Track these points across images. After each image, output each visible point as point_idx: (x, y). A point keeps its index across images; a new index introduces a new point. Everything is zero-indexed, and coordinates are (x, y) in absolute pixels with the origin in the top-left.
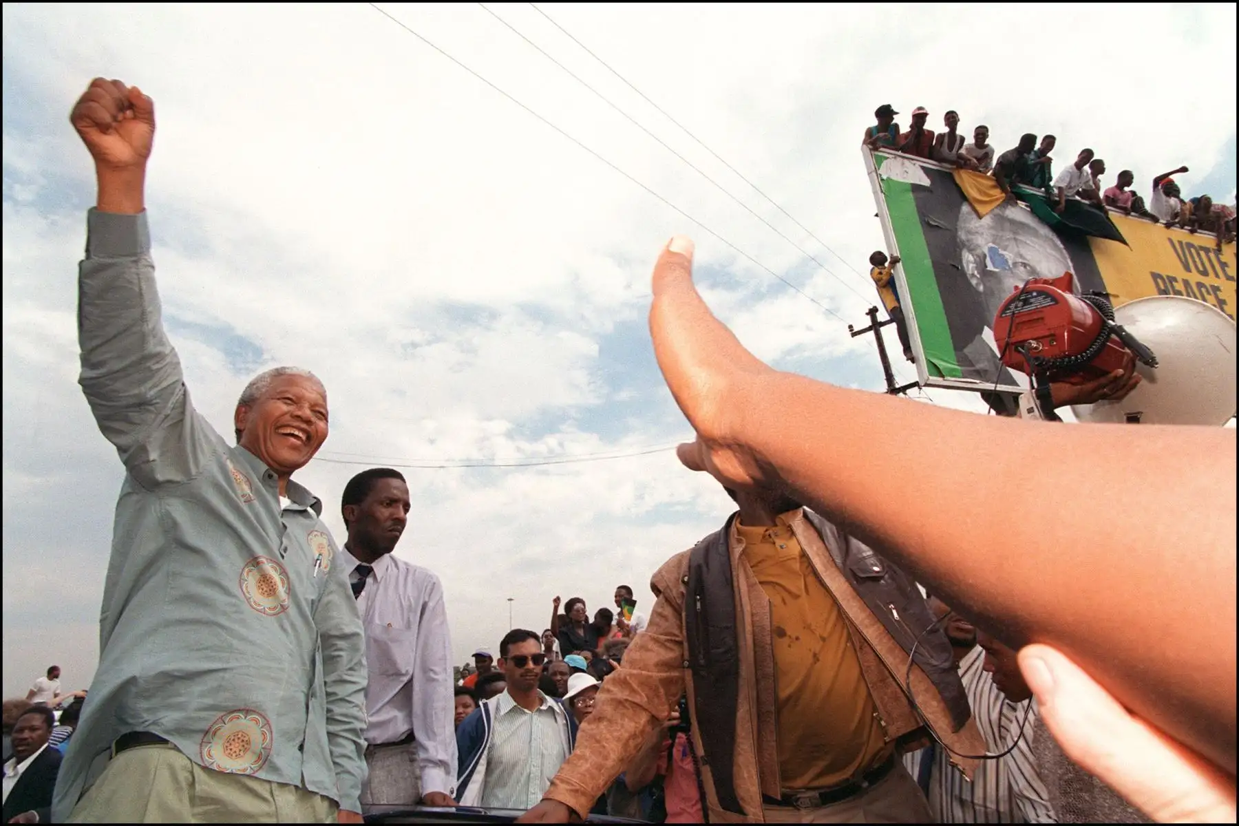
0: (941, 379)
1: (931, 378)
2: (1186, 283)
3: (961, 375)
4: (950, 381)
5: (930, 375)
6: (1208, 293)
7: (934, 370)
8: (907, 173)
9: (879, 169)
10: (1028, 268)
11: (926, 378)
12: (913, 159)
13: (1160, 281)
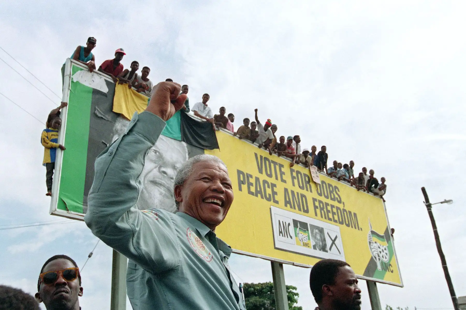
0: (65, 212)
1: (57, 210)
2: (257, 179)
3: (82, 211)
4: (72, 214)
5: (58, 208)
6: (269, 187)
7: (62, 205)
8: (94, 82)
9: (73, 75)
10: (158, 154)
11: (54, 209)
12: (100, 75)
13: (241, 176)
